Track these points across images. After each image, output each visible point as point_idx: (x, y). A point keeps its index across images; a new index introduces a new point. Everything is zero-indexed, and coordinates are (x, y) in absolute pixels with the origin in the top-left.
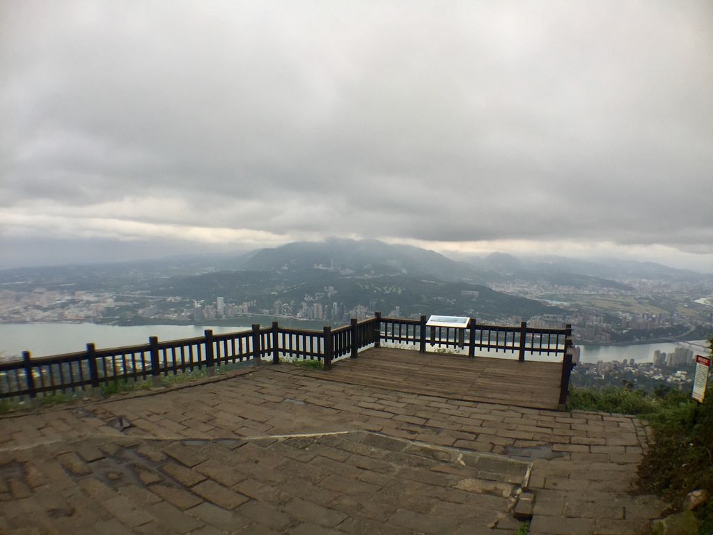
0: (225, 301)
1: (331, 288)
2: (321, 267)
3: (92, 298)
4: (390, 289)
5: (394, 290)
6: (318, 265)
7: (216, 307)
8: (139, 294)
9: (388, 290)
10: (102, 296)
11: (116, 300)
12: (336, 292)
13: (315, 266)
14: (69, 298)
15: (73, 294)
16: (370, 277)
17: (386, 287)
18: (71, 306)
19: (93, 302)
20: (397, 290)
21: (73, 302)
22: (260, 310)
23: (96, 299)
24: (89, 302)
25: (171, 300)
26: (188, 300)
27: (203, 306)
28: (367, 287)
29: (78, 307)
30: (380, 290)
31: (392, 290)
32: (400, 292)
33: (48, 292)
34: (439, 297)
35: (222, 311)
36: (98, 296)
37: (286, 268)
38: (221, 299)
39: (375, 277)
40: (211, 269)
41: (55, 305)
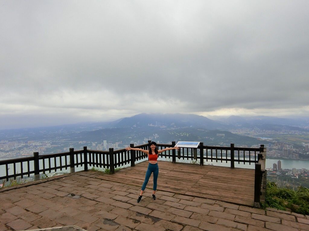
0: (107, 142)
1: (156, 135)
2: (151, 125)
3: (38, 144)
4: (183, 134)
5: (185, 134)
6: (150, 124)
7: (103, 145)
8: (64, 141)
9: (182, 135)
10: (44, 143)
11: (52, 144)
12: (158, 136)
13: (149, 125)
14: (24, 144)
15: (26, 142)
16: (174, 129)
17: (181, 133)
18: (25, 149)
19: (38, 146)
20: (186, 134)
21: (27, 146)
22: (124, 145)
23: (41, 144)
24: (36, 146)
25: (81, 143)
26: (89, 142)
27: (97, 145)
28: (173, 133)
29: (29, 149)
30: (179, 134)
31: (184, 134)
32: (188, 135)
33: (10, 142)
34: (206, 137)
35: (106, 147)
36: (41, 143)
37: (135, 126)
38: (105, 142)
39: (176, 129)
40: (100, 128)
41: (15, 149)
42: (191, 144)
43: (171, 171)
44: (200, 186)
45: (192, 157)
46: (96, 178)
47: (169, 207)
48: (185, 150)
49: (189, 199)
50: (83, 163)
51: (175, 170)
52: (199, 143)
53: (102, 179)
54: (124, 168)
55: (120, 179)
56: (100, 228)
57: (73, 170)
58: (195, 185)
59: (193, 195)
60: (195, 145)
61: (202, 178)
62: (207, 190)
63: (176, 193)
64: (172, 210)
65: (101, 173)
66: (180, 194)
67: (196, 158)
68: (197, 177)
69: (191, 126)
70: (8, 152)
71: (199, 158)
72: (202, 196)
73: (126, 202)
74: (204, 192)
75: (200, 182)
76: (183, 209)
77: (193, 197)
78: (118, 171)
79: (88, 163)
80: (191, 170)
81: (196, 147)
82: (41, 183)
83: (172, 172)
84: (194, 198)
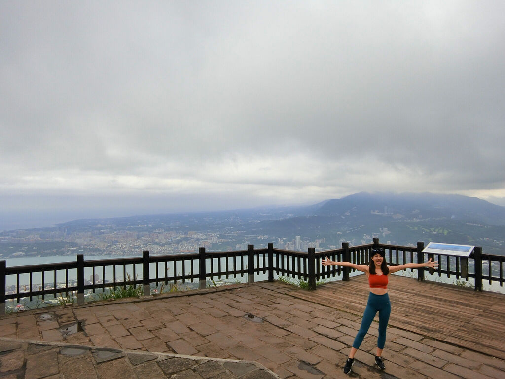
0: (302, 239)
1: (385, 229)
2: (376, 213)
3: (201, 236)
4: (437, 230)
5: (441, 231)
6: (374, 211)
7: (295, 243)
8: (237, 234)
9: (435, 232)
10: (209, 235)
11: (219, 238)
12: (389, 232)
13: (372, 212)
14: (184, 236)
15: (186, 234)
16: (419, 220)
17: (433, 229)
18: (185, 242)
19: (202, 240)
20: (443, 231)
21: (186, 239)
22: (328, 246)
23: (205, 237)
24: (198, 240)
25: (261, 238)
26: (274, 238)
27: (285, 242)
28: (416, 229)
29: (190, 243)
30: (428, 231)
31: (439, 231)
32: (446, 233)
33: (166, 232)
34: (485, 239)
35: (300, 246)
36: (206, 235)
37: (348, 214)
38: (298, 238)
39: (422, 220)
40: (291, 215)
41: (172, 241)
42: (456, 249)
43: (415, 295)
44: (475, 329)
45: (457, 274)
46: (286, 294)
47: (412, 360)
48: (444, 259)
49: (453, 351)
50: (267, 269)
51: (421, 293)
52: (473, 247)
53: (296, 297)
54: (331, 283)
55: (325, 299)
56: (293, 374)
57: (252, 279)
58: (465, 327)
59: (461, 345)
60: (465, 251)
61: (479, 315)
62: (491, 339)
63: (425, 337)
64: (419, 365)
65: (293, 287)
66: (434, 339)
67: (467, 276)
68: (468, 312)
69: (453, 217)
70: (163, 245)
71: (471, 276)
72: (481, 351)
73: (335, 340)
74: (487, 342)
75: (475, 322)
76: (441, 368)
77: (461, 350)
78: (321, 286)
79: (275, 269)
80: (455, 297)
81: (467, 254)
82: (208, 293)
83: (417, 298)
84: (464, 351)
